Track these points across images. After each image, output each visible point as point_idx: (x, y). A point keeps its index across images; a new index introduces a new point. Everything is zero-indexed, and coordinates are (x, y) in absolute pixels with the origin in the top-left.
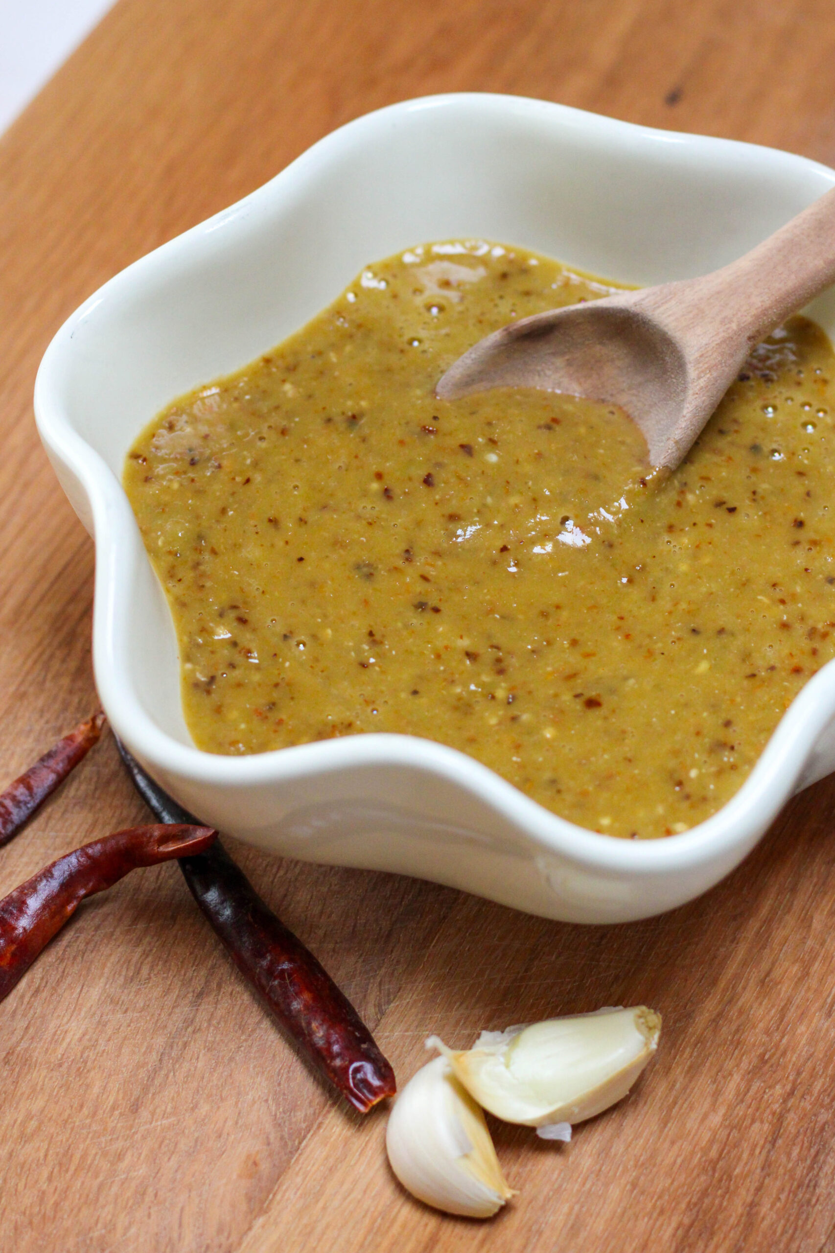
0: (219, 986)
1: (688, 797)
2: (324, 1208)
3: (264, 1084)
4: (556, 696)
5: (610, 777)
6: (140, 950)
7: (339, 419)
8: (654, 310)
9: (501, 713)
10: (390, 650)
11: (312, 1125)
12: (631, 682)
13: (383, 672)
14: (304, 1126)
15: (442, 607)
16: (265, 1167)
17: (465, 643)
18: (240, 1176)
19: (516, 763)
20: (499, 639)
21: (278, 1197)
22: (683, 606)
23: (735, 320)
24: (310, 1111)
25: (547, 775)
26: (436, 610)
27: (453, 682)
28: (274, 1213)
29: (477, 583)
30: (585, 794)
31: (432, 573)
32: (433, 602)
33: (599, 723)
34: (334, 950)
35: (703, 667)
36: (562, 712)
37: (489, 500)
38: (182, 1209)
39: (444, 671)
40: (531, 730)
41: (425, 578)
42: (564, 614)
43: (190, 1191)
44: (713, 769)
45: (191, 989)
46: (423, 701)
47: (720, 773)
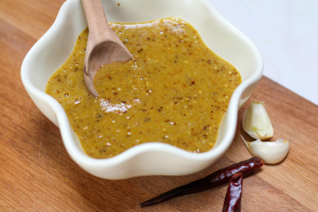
0: (221, 193)
1: (222, 70)
2: (282, 179)
3: (248, 187)
4: (190, 89)
5: (214, 83)
6: (208, 208)
7: (98, 119)
8: (96, 42)
9: (193, 100)
10: (172, 118)
11: (260, 179)
12: (188, 75)
13: (178, 120)
14: (260, 181)
15: (161, 106)
16: (270, 189)
17: (172, 104)
18: (272, 195)
19: (208, 99)
20: (172, 97)
21: (278, 188)
22: (168, 63)
23: (106, 27)
24: (257, 179)
25: (212, 94)
26: (162, 108)
27: (183, 108)
28: (283, 189)
29: (155, 99)
30: (218, 88)
31: (150, 107)
32: (159, 108)
33: (199, 82)
34: (214, 169)
35: (186, 62)
36: (194, 89)
37: (132, 92)
38: (280, 207)
39: (180, 108)
40: (199, 95)
41: (152, 108)
42: (166, 84)
43: (276, 205)
44: (215, 64)
45: (221, 199)
46: (187, 114)
47: (216, 63)
